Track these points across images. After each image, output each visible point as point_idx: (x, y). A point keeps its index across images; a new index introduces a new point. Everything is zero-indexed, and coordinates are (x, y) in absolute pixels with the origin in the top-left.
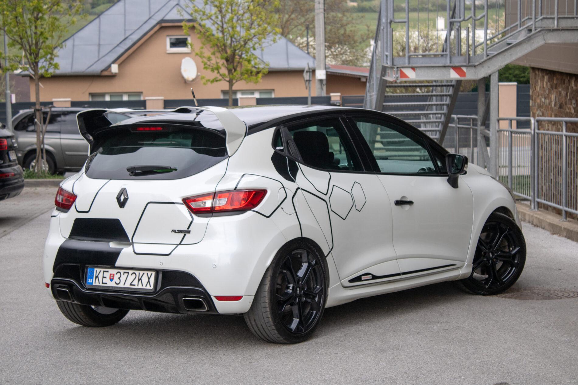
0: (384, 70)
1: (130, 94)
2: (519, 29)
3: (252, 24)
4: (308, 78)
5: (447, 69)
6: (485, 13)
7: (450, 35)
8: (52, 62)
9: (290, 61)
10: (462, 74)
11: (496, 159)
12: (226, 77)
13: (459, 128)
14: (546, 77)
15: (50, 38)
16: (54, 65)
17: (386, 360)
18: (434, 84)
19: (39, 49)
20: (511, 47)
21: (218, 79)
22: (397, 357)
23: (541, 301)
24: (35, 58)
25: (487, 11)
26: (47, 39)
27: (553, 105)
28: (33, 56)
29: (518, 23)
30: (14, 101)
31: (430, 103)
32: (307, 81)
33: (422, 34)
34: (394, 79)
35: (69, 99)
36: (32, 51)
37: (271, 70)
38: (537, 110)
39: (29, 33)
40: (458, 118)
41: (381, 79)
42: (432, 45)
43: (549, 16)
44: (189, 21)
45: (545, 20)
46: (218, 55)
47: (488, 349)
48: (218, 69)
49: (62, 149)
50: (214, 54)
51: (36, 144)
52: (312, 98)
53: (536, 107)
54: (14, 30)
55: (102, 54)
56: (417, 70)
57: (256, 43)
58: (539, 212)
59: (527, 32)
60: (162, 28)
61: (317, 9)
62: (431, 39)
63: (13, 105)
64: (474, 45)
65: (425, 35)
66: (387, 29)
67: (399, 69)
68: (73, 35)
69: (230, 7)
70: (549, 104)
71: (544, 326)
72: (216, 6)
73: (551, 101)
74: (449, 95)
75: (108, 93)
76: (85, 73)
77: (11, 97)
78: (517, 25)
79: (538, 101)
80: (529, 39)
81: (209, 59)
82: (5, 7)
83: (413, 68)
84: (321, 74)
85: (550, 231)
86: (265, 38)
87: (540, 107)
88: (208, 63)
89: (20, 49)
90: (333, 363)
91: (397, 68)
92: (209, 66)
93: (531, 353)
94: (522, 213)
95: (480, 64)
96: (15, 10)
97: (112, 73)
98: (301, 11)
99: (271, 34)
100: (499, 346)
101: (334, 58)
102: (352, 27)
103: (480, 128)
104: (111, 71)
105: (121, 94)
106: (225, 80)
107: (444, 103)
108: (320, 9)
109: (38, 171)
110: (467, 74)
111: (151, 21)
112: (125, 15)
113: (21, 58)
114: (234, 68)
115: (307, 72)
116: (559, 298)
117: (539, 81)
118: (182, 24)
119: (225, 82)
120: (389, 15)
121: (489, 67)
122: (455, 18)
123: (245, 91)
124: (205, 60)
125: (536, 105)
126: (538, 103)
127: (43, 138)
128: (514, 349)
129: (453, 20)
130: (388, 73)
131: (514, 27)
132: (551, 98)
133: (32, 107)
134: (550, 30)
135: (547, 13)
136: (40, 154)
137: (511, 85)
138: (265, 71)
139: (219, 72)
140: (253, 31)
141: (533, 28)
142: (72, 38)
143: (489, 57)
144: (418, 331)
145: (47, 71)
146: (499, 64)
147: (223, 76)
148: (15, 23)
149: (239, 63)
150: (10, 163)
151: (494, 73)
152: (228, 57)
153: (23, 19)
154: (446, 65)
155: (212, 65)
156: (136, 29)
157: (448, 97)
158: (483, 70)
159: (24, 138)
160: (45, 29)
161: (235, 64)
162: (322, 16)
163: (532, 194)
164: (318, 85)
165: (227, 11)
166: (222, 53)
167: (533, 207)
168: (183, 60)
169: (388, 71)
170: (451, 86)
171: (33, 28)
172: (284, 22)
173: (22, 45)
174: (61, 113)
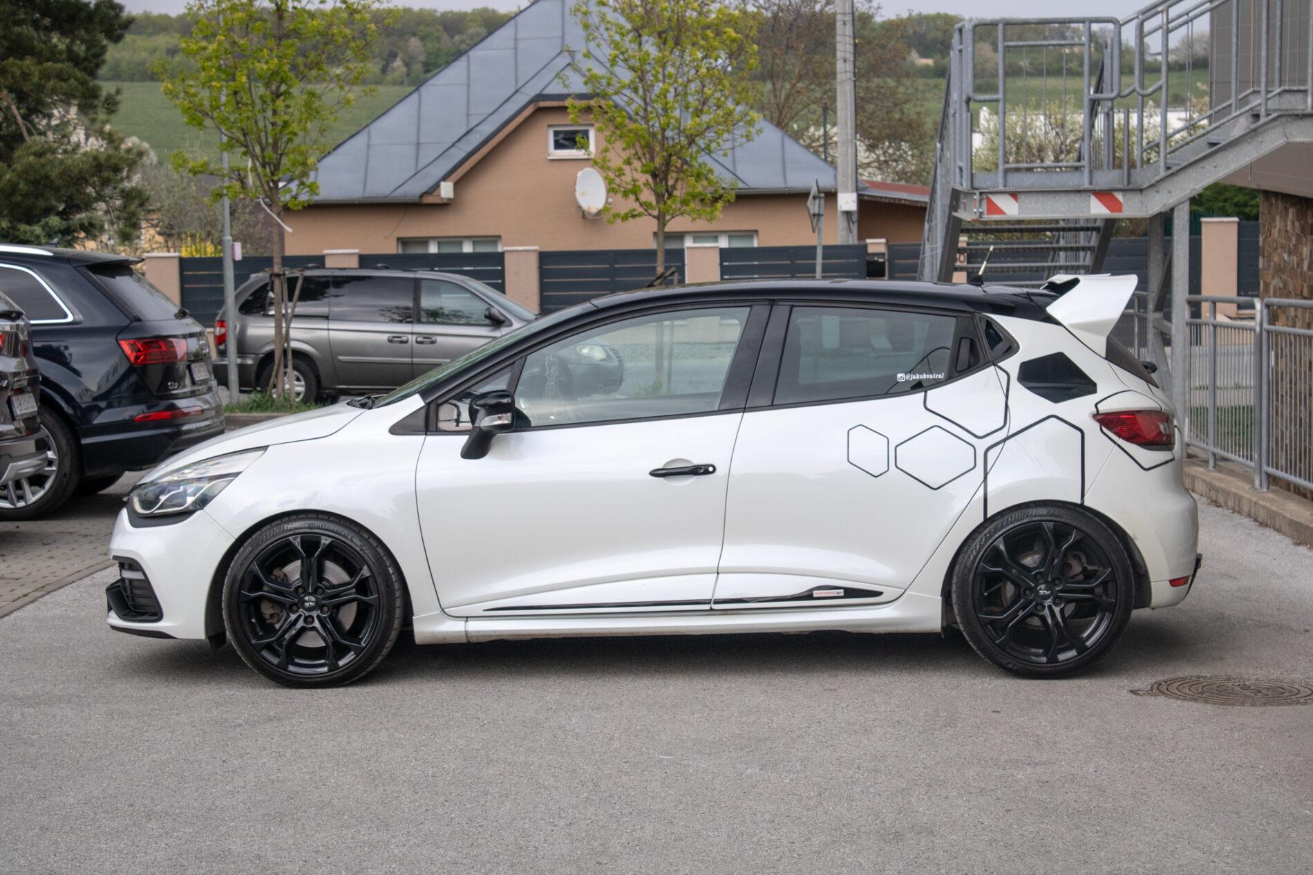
0: (956, 197)
1: (476, 240)
2: (1234, 114)
3: (704, 103)
4: (817, 211)
5: (1084, 196)
6: (1162, 81)
7: (1092, 126)
8: (305, 180)
9: (789, 175)
10: (1115, 206)
11: (1184, 380)
12: (653, 208)
14: (1291, 210)
15: (301, 134)
16: (309, 186)
17: (901, 864)
19: (281, 155)
20: (1216, 149)
21: (636, 213)
22: (927, 855)
23: (1262, 709)
24: (273, 174)
25: (1167, 77)
26: (295, 134)
27: (1305, 268)
28: (268, 170)
29: (1232, 101)
30: (239, 256)
31: (1054, 264)
32: (814, 215)
33: (1053, 120)
34: (975, 216)
35: (355, 250)
36: (266, 160)
38: (1273, 278)
39: (261, 124)
41: (950, 216)
42: (1074, 142)
43: (1295, 88)
44: (581, 97)
45: (1288, 96)
46: (637, 164)
47: (1133, 836)
48: (635, 192)
49: (331, 349)
50: (628, 162)
51: (273, 342)
52: (825, 248)
53: (1271, 271)
54: (232, 118)
55: (424, 161)
56: (1022, 198)
57: (711, 141)
58: (1271, 495)
59: (1250, 119)
60: (540, 111)
61: (842, 73)
62: (1072, 131)
63: (236, 263)
64: (1142, 146)
65: (1059, 122)
66: (961, 116)
67: (985, 196)
68: (368, 126)
69: (660, 70)
70: (1298, 264)
71: (1262, 777)
72: (633, 69)
73: (1302, 260)
74: (1089, 249)
75: (433, 238)
76: (390, 199)
77: (232, 247)
78: (1230, 105)
79: (1276, 259)
80: (1252, 134)
81: (619, 173)
82: (213, 71)
83: (1014, 195)
84: (847, 201)
85: (1292, 537)
86: (728, 131)
87: (1279, 270)
88: (617, 181)
89: (245, 154)
90: (781, 867)
91: (981, 193)
92: (619, 186)
93: (1228, 848)
94: (1235, 495)
95: (1152, 186)
96: (234, 79)
97: (442, 199)
98: (815, 75)
99: (741, 124)
100: (1158, 828)
101: (879, 168)
102: (915, 106)
103: (1152, 316)
104: (439, 195)
105: (459, 240)
106: (650, 214)
107: (1081, 263)
108: (845, 71)
109: (279, 396)
110: (1125, 208)
111: (518, 96)
112: (468, 85)
114: (667, 191)
115: (815, 196)
116: (1302, 700)
117: (1278, 218)
118: (568, 103)
119: (650, 217)
120: (965, 85)
121: (1170, 192)
122: (1102, 92)
123: (700, 235)
124: (612, 175)
125: (1272, 267)
126: (1275, 265)
127: (288, 328)
128: (1190, 837)
129: (1099, 96)
130: (965, 204)
131: (1223, 109)
132: (1301, 254)
134: (1297, 116)
135: (1292, 82)
136: (282, 360)
137: (1228, 222)
138: (731, 194)
139: (637, 199)
140: (705, 118)
141: (1263, 113)
142: (366, 130)
143: (1170, 172)
144: (983, 785)
145: (295, 197)
146: (1192, 187)
147: (646, 206)
148: (234, 103)
149: (677, 180)
150: (195, 388)
151: (1179, 204)
152: (656, 168)
153: (249, 95)
154: (1081, 188)
155: (624, 185)
156: (490, 112)
157: (1089, 253)
158: (1157, 197)
159: (261, 329)
160: (292, 115)
161: (671, 182)
162: (849, 87)
163: (1256, 456)
164: (841, 222)
165: (655, 76)
166: (643, 160)
167: (1257, 483)
168: (580, 174)
169: (963, 200)
170: (1093, 229)
171: (269, 113)
172: (783, 97)
173: (246, 146)
174: (331, 279)
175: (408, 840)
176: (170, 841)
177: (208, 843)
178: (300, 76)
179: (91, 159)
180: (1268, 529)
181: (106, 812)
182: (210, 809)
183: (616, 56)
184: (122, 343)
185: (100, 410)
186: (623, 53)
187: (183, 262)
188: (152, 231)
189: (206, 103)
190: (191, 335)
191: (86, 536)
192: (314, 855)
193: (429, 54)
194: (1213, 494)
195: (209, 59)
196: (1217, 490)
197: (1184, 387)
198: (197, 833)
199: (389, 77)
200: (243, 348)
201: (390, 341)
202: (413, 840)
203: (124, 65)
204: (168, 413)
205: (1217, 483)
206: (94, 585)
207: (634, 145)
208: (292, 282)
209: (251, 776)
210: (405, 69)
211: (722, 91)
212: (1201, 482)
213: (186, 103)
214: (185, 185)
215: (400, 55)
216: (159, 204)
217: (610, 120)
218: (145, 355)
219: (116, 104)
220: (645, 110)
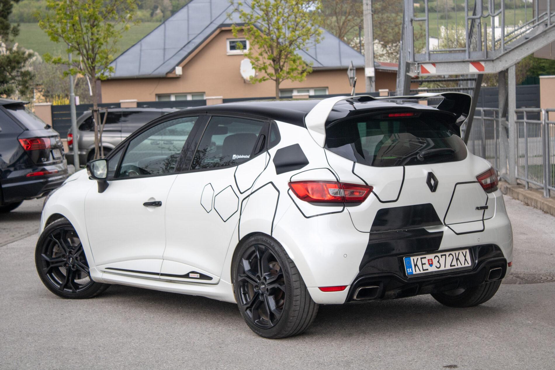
0: (408, 66)
1: (193, 94)
2: (537, 24)
3: (297, 26)
4: (352, 76)
5: (466, 63)
6: (502, 10)
9: (343, 60)
10: (481, 68)
11: (515, 148)
12: (273, 76)
13: (485, 120)
15: (105, 44)
16: (109, 69)
18: (461, 78)
19: (96, 54)
20: (527, 41)
21: (266, 78)
23: (523, 285)
24: (92, 63)
26: (102, 44)
28: (90, 61)
29: (536, 18)
30: (78, 103)
32: (351, 78)
34: (416, 75)
35: (136, 100)
36: (89, 56)
37: (315, 69)
39: (86, 39)
40: (484, 111)
41: (406, 75)
44: (238, 25)
46: (265, 55)
48: (265, 68)
50: (261, 54)
51: (94, 143)
54: (72, 37)
55: (167, 57)
56: (437, 65)
57: (300, 44)
58: (550, 199)
59: (543, 26)
60: (222, 32)
61: (365, 10)
63: (77, 107)
64: (494, 41)
66: (409, 28)
67: (420, 65)
68: (140, 41)
69: (276, 10)
72: (262, 10)
74: (472, 89)
75: (173, 94)
76: (151, 76)
77: (75, 99)
78: (535, 20)
80: (545, 33)
81: (257, 60)
82: (62, 15)
83: (434, 64)
84: (370, 72)
86: (308, 39)
88: (256, 63)
89: (79, 54)
91: (418, 64)
92: (257, 66)
94: (535, 200)
95: (498, 58)
96: (72, 19)
97: (177, 75)
98: (357, 12)
99: (314, 35)
101: (389, 57)
103: (501, 119)
104: (175, 73)
105: (185, 95)
106: (272, 79)
108: (368, 10)
110: (485, 69)
111: (212, 25)
112: (188, 20)
113: (80, 63)
114: (280, 68)
115: (351, 70)
116: (542, 282)
118: (231, 28)
119: (272, 81)
120: (410, 14)
121: (506, 61)
122: (476, 15)
123: (301, 89)
124: (254, 61)
127: (101, 137)
130: (412, 69)
131: (532, 22)
133: (90, 108)
136: (99, 152)
137: (552, 78)
138: (310, 70)
139: (266, 72)
140: (297, 33)
141: (549, 23)
142: (140, 43)
143: (506, 52)
145: (103, 74)
146: (516, 58)
147: (270, 75)
148: (73, 30)
149: (284, 62)
150: (55, 161)
151: (511, 67)
152: (274, 57)
153: (80, 26)
154: (465, 60)
155: (260, 65)
156: (199, 32)
157: (472, 91)
158: (500, 63)
159: (89, 137)
160: (100, 35)
161: (282, 64)
162: (369, 17)
163: (544, 182)
164: (367, 82)
165: (273, 14)
166: (268, 53)
167: (545, 194)
168: (242, 62)
169: (411, 67)
170: (473, 80)
171: (90, 34)
172: (341, 24)
173: (79, 50)
174: (122, 113)
175: (139, 341)
176: (37, 344)
177: (53, 344)
178: (104, 17)
179: (6, 58)
180: (548, 214)
181: (10, 334)
182: (55, 332)
183: (254, 4)
184: (20, 140)
185: (10, 172)
186: (257, 3)
187: (53, 108)
188: (39, 94)
189: (60, 31)
190: (52, 137)
191: (4, 229)
192: (99, 347)
193: (174, 6)
194: (526, 200)
195: (60, 10)
196: (528, 198)
197: (515, 151)
198: (49, 341)
199: (154, 18)
200: (81, 147)
201: (152, 144)
202: (141, 341)
203: (25, 15)
204: (42, 172)
205: (527, 195)
206: (7, 249)
207: (264, 46)
208: (102, 115)
209: (74, 319)
210: (162, 14)
211: (305, 20)
212: (521, 195)
213: (50, 30)
214: (54, 72)
215: (160, 7)
216: (42, 81)
217: (253, 35)
218: (31, 146)
219: (18, 31)
220: (269, 29)
